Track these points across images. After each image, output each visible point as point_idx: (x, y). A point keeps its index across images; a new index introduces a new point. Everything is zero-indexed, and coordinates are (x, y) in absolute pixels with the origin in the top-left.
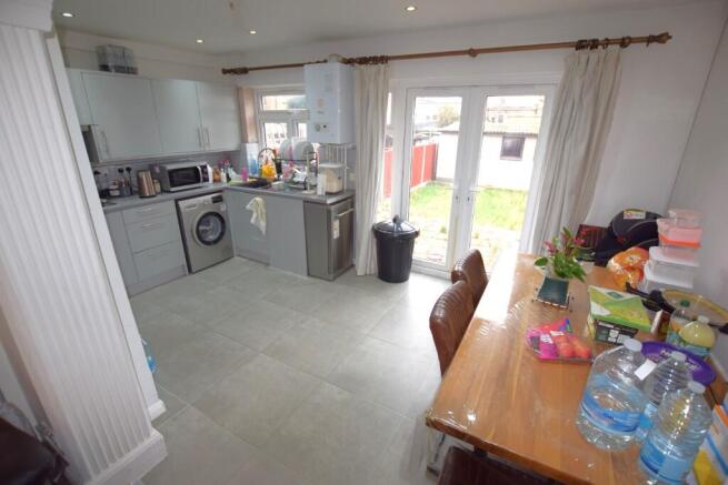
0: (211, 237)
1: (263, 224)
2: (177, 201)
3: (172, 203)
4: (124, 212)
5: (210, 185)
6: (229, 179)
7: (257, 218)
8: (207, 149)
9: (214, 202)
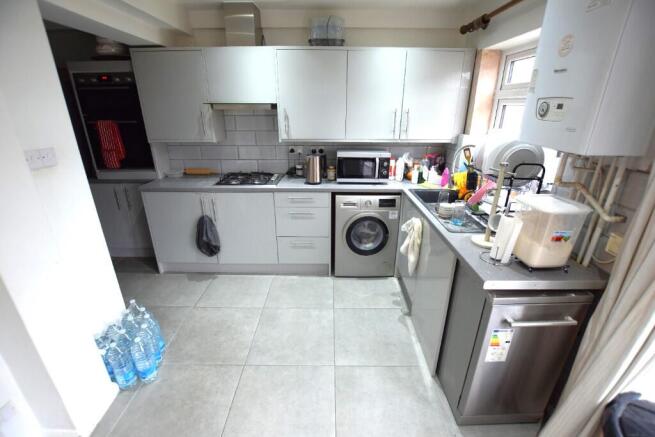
0: (369, 246)
1: (412, 258)
2: (334, 195)
3: (328, 197)
4: (276, 194)
5: (394, 183)
6: (421, 179)
7: (407, 248)
8: (403, 137)
9: (381, 206)
